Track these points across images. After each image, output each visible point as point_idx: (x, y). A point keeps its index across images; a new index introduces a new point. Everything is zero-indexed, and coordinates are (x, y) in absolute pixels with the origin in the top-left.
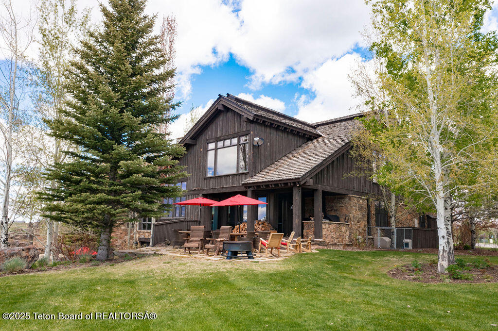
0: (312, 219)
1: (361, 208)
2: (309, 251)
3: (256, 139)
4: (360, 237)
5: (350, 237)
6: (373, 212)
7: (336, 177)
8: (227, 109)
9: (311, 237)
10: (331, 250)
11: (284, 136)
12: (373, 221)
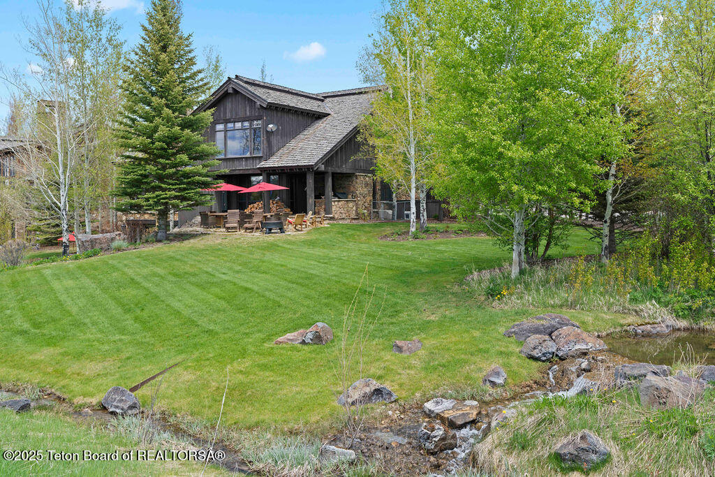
0: (323, 197)
1: (367, 185)
2: (322, 226)
3: (271, 126)
4: (365, 211)
5: (356, 211)
6: (378, 187)
7: (344, 158)
8: (236, 92)
9: (323, 214)
10: (339, 224)
11: (294, 118)
12: (378, 196)
